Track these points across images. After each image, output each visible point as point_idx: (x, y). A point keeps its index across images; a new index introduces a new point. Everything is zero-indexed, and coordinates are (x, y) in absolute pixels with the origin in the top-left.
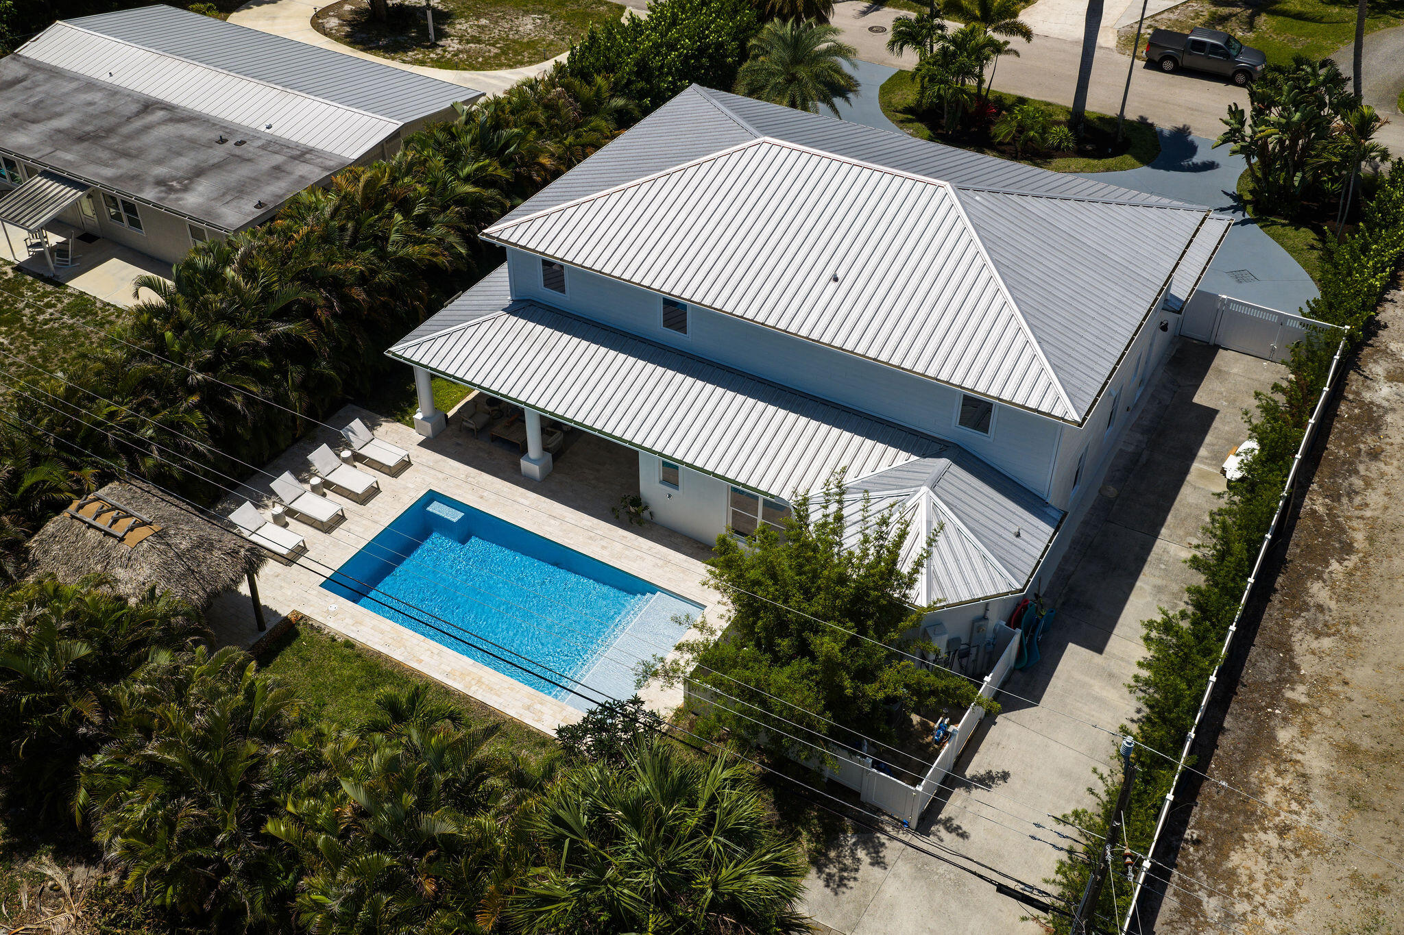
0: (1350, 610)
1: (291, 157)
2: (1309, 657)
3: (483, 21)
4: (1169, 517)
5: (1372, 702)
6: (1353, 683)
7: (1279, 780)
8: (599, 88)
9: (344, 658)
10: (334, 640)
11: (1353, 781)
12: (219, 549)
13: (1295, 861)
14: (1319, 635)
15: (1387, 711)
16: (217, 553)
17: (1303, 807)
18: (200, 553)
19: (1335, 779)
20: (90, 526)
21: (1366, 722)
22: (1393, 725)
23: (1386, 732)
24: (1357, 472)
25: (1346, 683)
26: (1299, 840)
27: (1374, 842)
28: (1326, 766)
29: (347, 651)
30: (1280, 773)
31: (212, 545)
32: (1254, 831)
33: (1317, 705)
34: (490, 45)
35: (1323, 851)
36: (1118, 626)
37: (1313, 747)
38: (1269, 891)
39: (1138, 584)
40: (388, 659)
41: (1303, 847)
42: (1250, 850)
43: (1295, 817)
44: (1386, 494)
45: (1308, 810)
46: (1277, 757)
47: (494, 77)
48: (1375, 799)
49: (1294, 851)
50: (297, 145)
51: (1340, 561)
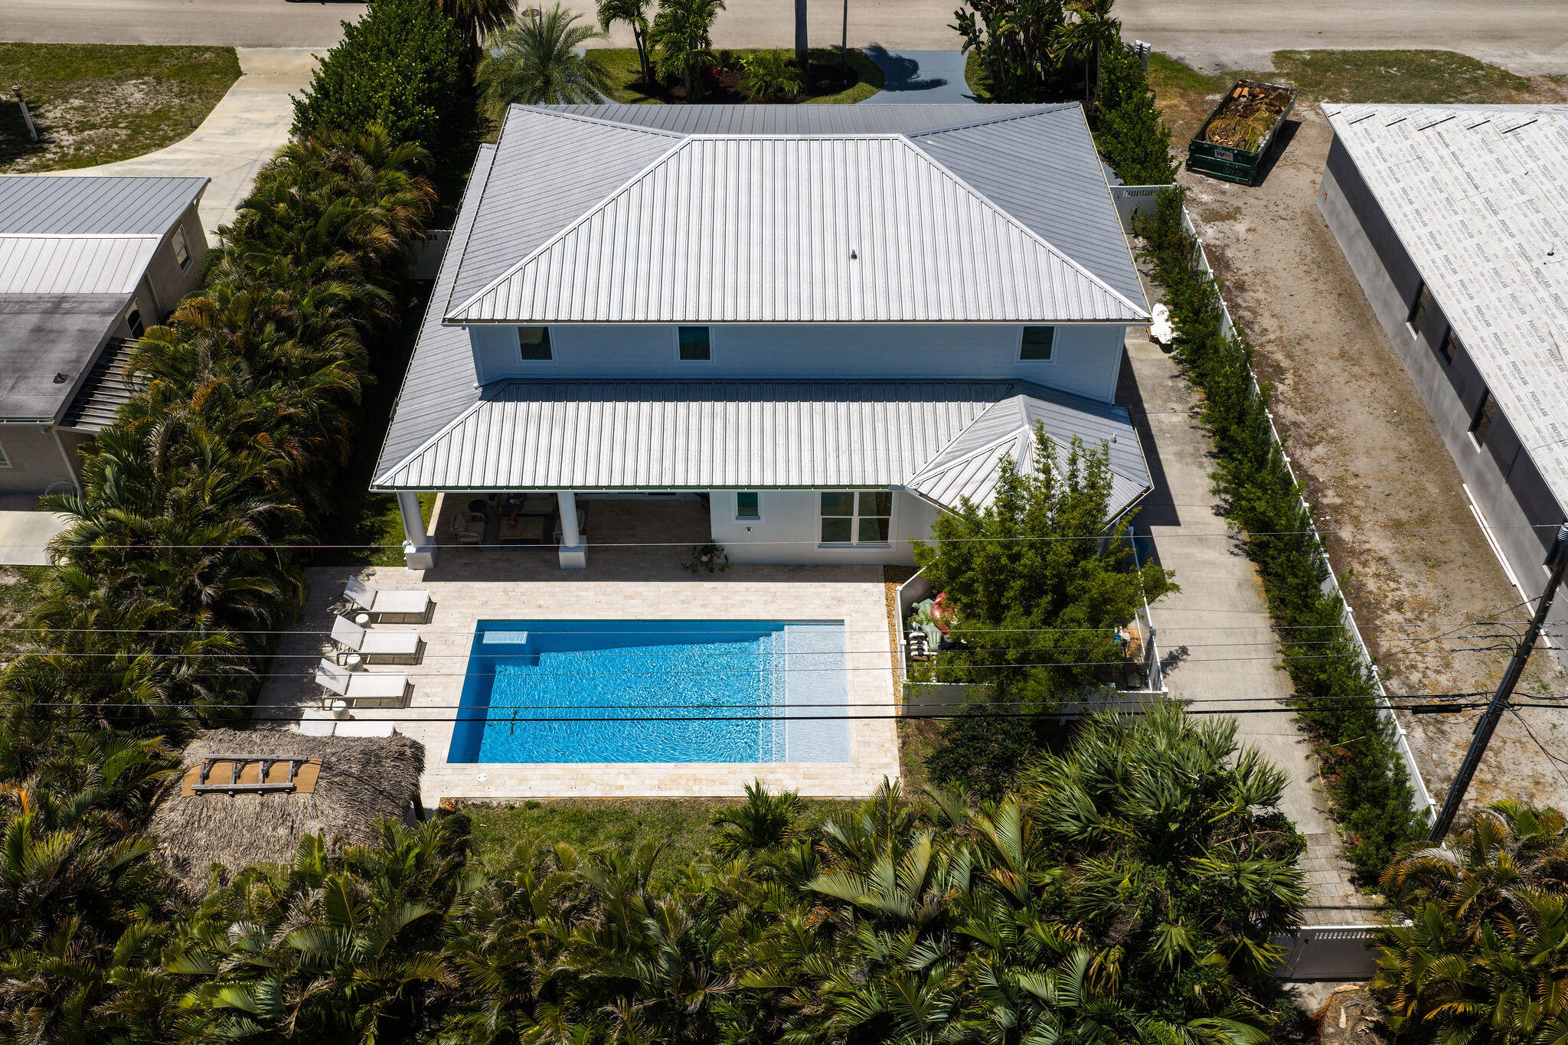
0: (1318, 417)
1: (44, 313)
2: (1316, 465)
3: (77, 103)
4: (1141, 392)
5: (1384, 483)
6: (1361, 473)
7: (1367, 570)
8: (377, 138)
9: (538, 821)
10: (512, 808)
11: (1416, 548)
12: (387, 758)
13: (1424, 625)
14: (1311, 446)
15: (1398, 485)
16: (388, 763)
17: (1399, 583)
18: (372, 769)
19: (1403, 552)
20: (236, 792)
21: (1391, 500)
22: (1410, 494)
23: (1410, 500)
24: (1240, 306)
25: (1357, 476)
26: (1414, 609)
27: (1462, 588)
28: (1390, 545)
29: (535, 812)
30: (1365, 564)
31: (377, 756)
32: (1380, 616)
33: (1349, 501)
34: (111, 126)
35: (1436, 609)
36: (1174, 497)
37: (1371, 534)
38: (1424, 656)
39: (1162, 457)
40: (585, 801)
41: (1421, 613)
42: (1388, 632)
43: (1399, 593)
44: (1273, 316)
45: (1403, 584)
46: (1352, 552)
47: (152, 162)
48: (1440, 555)
49: (1417, 618)
50: (40, 298)
51: (1282, 381)
